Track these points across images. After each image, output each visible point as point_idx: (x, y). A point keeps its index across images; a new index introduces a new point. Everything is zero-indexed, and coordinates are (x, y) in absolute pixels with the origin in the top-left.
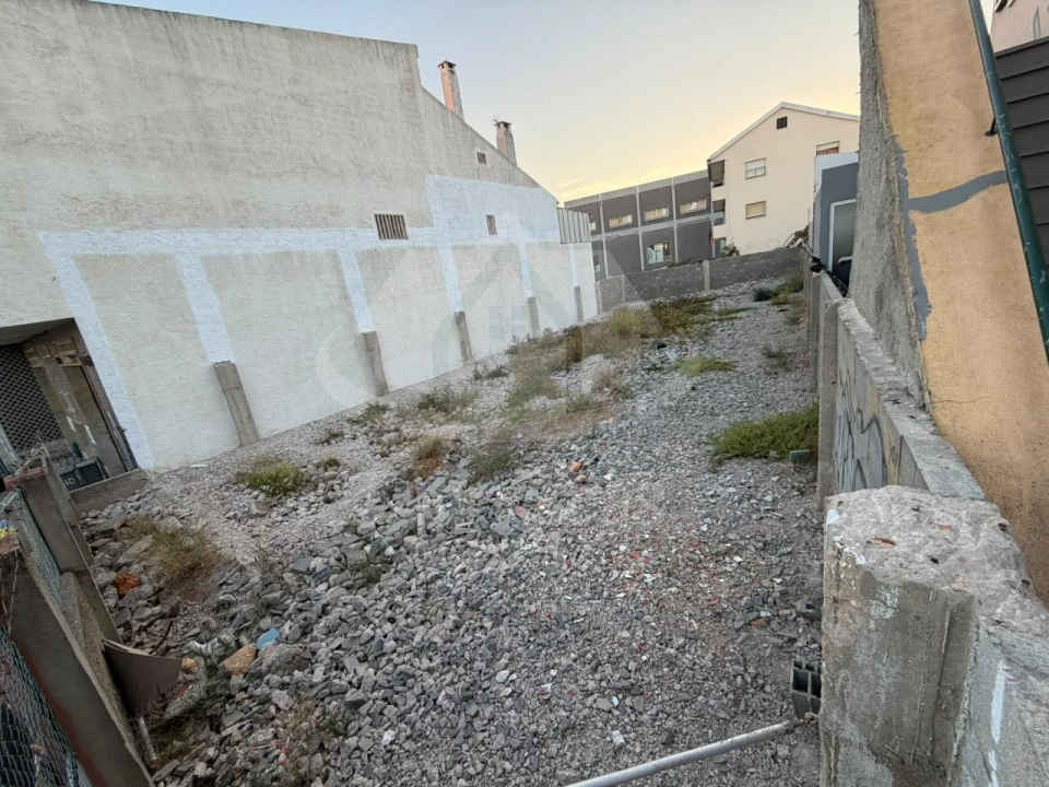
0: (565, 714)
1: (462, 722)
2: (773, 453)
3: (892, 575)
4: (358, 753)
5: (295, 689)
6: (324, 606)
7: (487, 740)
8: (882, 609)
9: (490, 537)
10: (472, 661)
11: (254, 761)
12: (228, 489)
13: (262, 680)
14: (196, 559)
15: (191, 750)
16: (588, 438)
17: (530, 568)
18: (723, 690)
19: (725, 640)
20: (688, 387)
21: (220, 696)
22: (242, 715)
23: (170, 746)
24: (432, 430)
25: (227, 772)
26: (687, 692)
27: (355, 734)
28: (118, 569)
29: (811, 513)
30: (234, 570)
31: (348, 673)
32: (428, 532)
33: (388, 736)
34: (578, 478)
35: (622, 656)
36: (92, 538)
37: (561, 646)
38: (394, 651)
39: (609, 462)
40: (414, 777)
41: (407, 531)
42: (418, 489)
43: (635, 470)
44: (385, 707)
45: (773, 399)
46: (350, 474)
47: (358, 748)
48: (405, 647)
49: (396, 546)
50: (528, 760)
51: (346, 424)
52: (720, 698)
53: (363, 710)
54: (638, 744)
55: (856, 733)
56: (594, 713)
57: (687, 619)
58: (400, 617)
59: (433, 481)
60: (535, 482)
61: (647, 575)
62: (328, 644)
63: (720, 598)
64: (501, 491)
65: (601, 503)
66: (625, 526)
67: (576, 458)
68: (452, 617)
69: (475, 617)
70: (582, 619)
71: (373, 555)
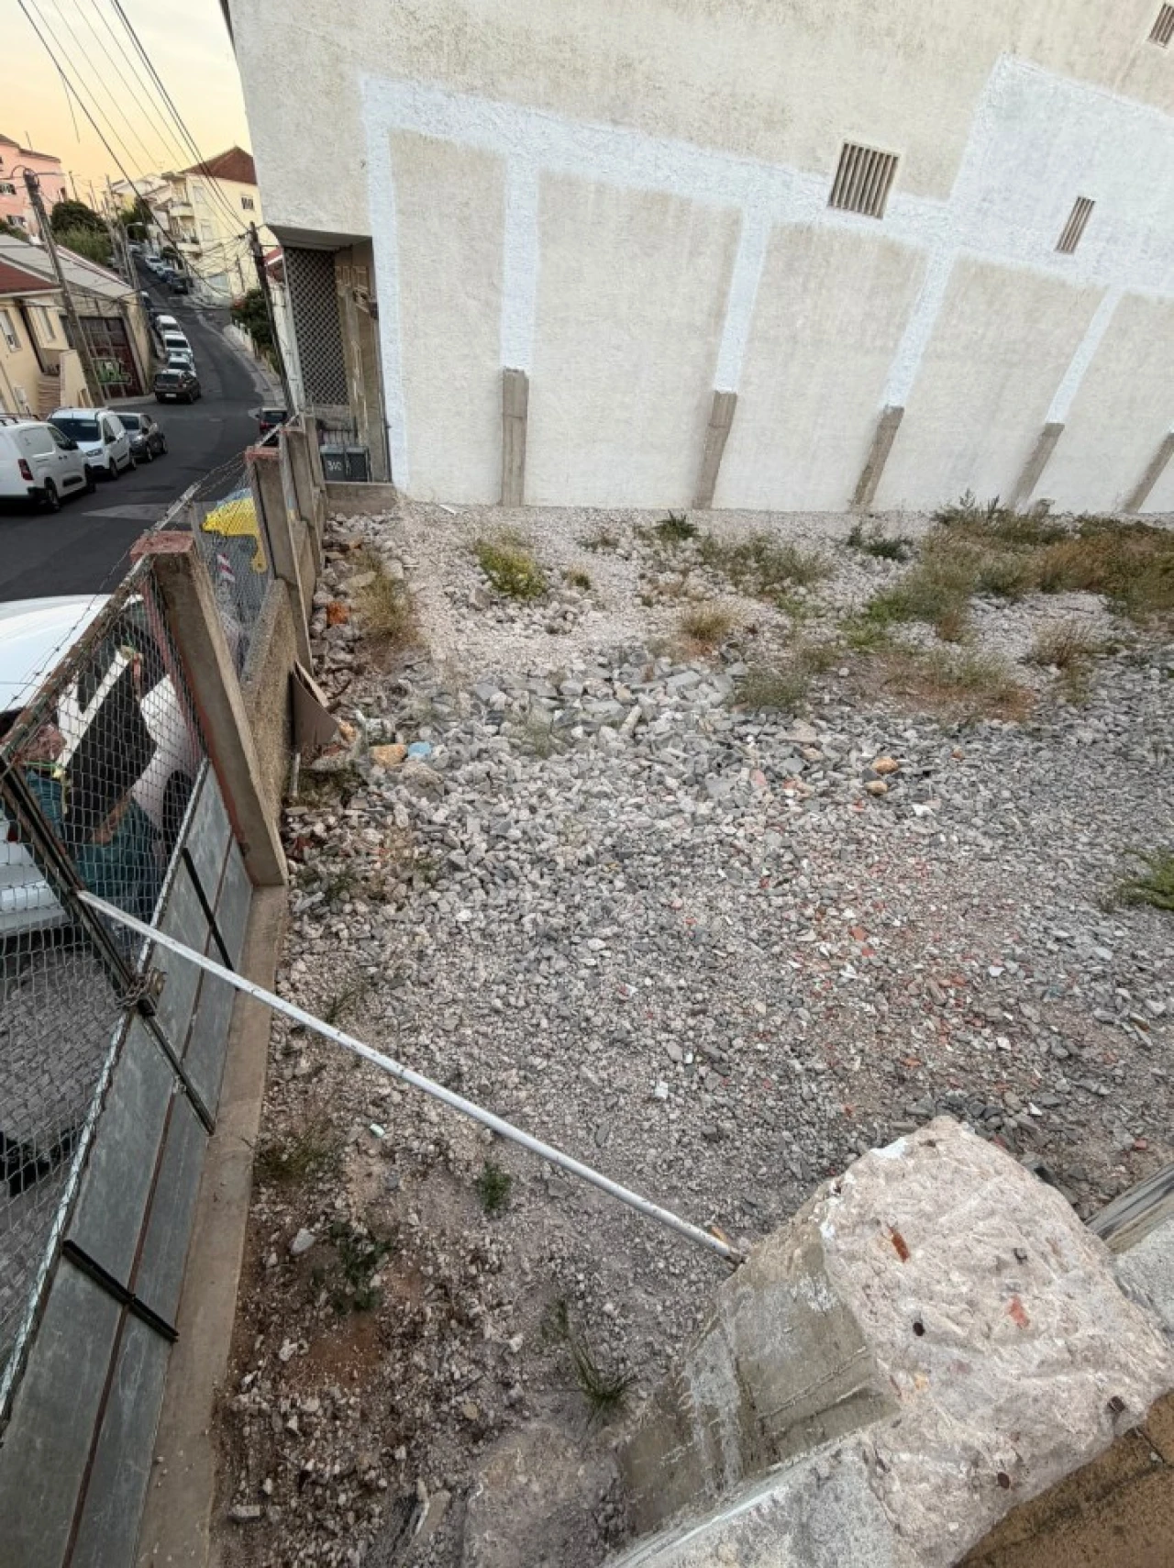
0: (629, 1027)
1: (532, 955)
3: (846, 1282)
4: (433, 909)
5: (415, 814)
6: (481, 751)
7: (542, 987)
8: (812, 1294)
10: (578, 907)
11: (358, 852)
12: (462, 556)
13: (396, 786)
14: (396, 627)
15: (320, 807)
17: (712, 857)
18: (822, 1150)
19: (878, 1108)
21: (359, 776)
22: (366, 806)
23: (308, 793)
24: (729, 598)
25: (336, 845)
26: (777, 1117)
27: (441, 891)
28: (337, 594)
30: (424, 657)
31: (465, 832)
32: (634, 735)
33: (464, 915)
34: (873, 784)
35: (736, 1025)
36: (328, 546)
37: (678, 963)
38: (515, 842)
39: (942, 788)
40: (464, 965)
41: (610, 720)
42: (658, 672)
43: (972, 826)
44: (477, 888)
46: (594, 607)
47: (435, 905)
48: (529, 846)
49: (589, 730)
50: (564, 1035)
51: (629, 532)
52: (810, 1153)
53: (459, 876)
54: (678, 1112)
55: (734, 1338)
56: (658, 1050)
57: (853, 1051)
58: (541, 812)
59: (683, 672)
60: (809, 752)
61: (849, 967)
62: (463, 792)
63: (925, 1064)
64: (756, 737)
65: (874, 837)
66: (879, 890)
67: (898, 754)
68: (590, 851)
69: (613, 866)
70: (724, 955)
71: (559, 725)
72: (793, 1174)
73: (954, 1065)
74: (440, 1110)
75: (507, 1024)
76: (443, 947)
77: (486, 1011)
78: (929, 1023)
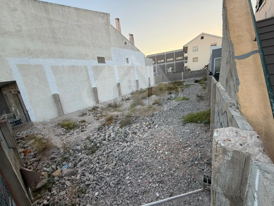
0: (144, 188)
1: (116, 190)
2: (199, 121)
3: (230, 148)
4: (88, 198)
5: (72, 181)
6: (80, 159)
7: (123, 195)
8: (228, 157)
9: (125, 142)
10: (119, 174)
11: (60, 200)
12: (55, 127)
13: (63, 178)
14: (46, 146)
15: (43, 197)
16: (151, 116)
17: (136, 150)
18: (185, 182)
19: (186, 169)
20: (177, 104)
21: (51, 182)
22: (57, 188)
23: (37, 196)
24: (110, 113)
25: (53, 203)
26: (176, 183)
27: (88, 193)
28: (25, 148)
29: (208, 137)
30: (56, 149)
31: (86, 177)
32: (109, 140)
33: (96, 194)
34: (148, 127)
35: (159, 173)
36: (18, 140)
37: (143, 170)
38: (99, 171)
39: (156, 123)
40: (103, 204)
41: (103, 140)
42: (106, 129)
43: (163, 125)
44: (96, 186)
45: (199, 108)
46: (88, 124)
47: (88, 197)
48: (102, 170)
49: (100, 143)
50: (134, 200)
51: (87, 111)
52: (184, 184)
53: (90, 186)
54: (163, 196)
55: (221, 190)
56: (151, 188)
57: (176, 164)
58: (100, 162)
59: (110, 127)
60: (137, 127)
61: (166, 152)
62: (81, 169)
63: (185, 158)
64: (128, 129)
65: (154, 133)
66: (160, 139)
67: (148, 122)
68: (114, 162)
69: (121, 162)
70: (149, 163)
71: (94, 146)
72: (185, 190)
73: (188, 156)
78: (180, 152)
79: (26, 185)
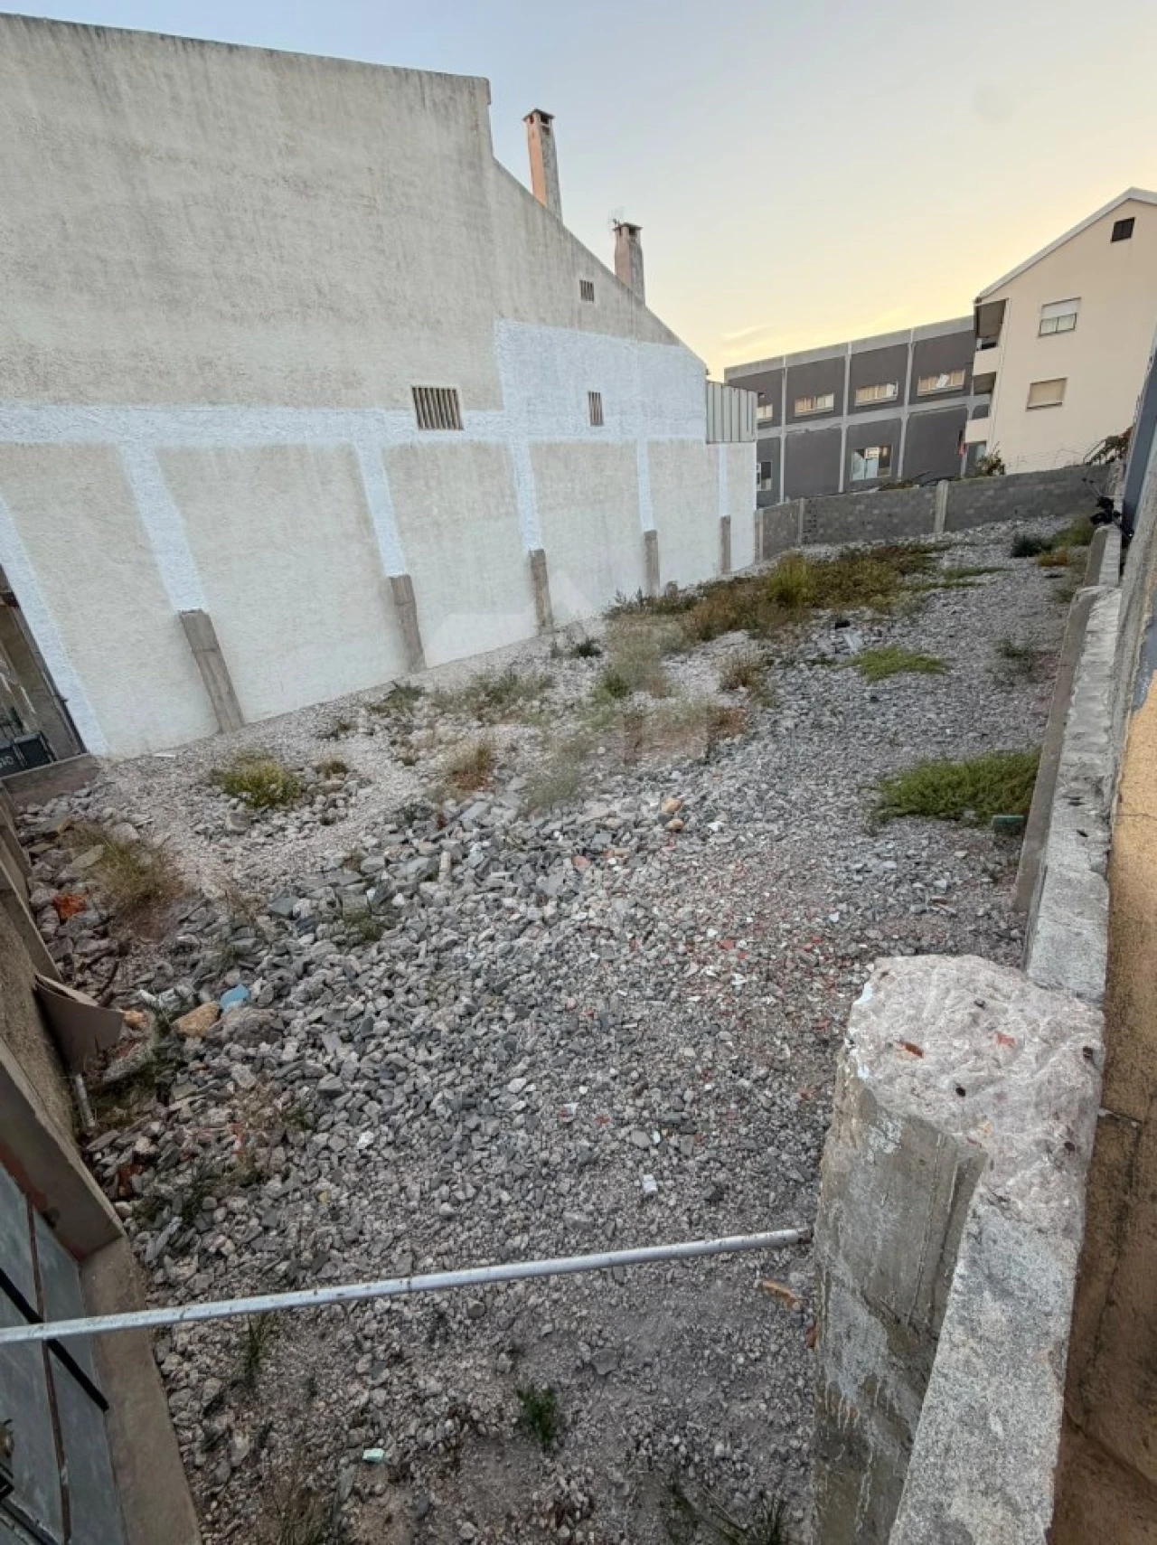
0: (587, 1144)
1: (457, 1135)
2: (970, 814)
3: (898, 1101)
4: (326, 1154)
5: (259, 1065)
6: (306, 965)
7: (485, 1162)
8: (883, 1140)
9: (534, 896)
10: (481, 1060)
11: (205, 1145)
12: (199, 792)
13: (222, 1048)
14: (152, 887)
15: (132, 1122)
16: (699, 762)
17: (579, 947)
18: (804, 1144)
19: (823, 1077)
20: (866, 695)
21: (171, 1061)
22: (194, 1088)
23: (109, 1114)
24: (480, 731)
25: (173, 1153)
26: (755, 1139)
27: (327, 1130)
28: (60, 886)
30: (199, 903)
31: (326, 1054)
32: (454, 879)
33: (365, 1139)
34: (671, 824)
35: (678, 1080)
36: (30, 841)
37: (600, 1056)
38: (386, 1034)
39: (720, 803)
40: (390, 1192)
41: (424, 876)
42: (448, 816)
43: (756, 820)
44: (366, 1103)
45: (994, 726)
46: (360, 786)
47: (327, 1148)
48: (401, 1030)
49: (408, 893)
50: (531, 1194)
51: (362, 712)
52: (797, 1153)
53: (339, 1102)
54: (674, 1196)
55: (850, 1275)
56: (626, 1148)
57: (778, 1043)
58: (399, 991)
59: (470, 806)
60: (609, 822)
61: (736, 975)
62: (305, 1015)
63: (833, 1019)
64: (561, 830)
65: (695, 863)
66: (722, 901)
67: (674, 793)
68: (465, 1000)
69: (495, 1003)
70: (635, 1025)
71: (377, 902)
72: (795, 1181)
74: (437, 1373)
75: (467, 1223)
76: (356, 1188)
77: (438, 1226)
78: (817, 985)
79: (64, 1059)
